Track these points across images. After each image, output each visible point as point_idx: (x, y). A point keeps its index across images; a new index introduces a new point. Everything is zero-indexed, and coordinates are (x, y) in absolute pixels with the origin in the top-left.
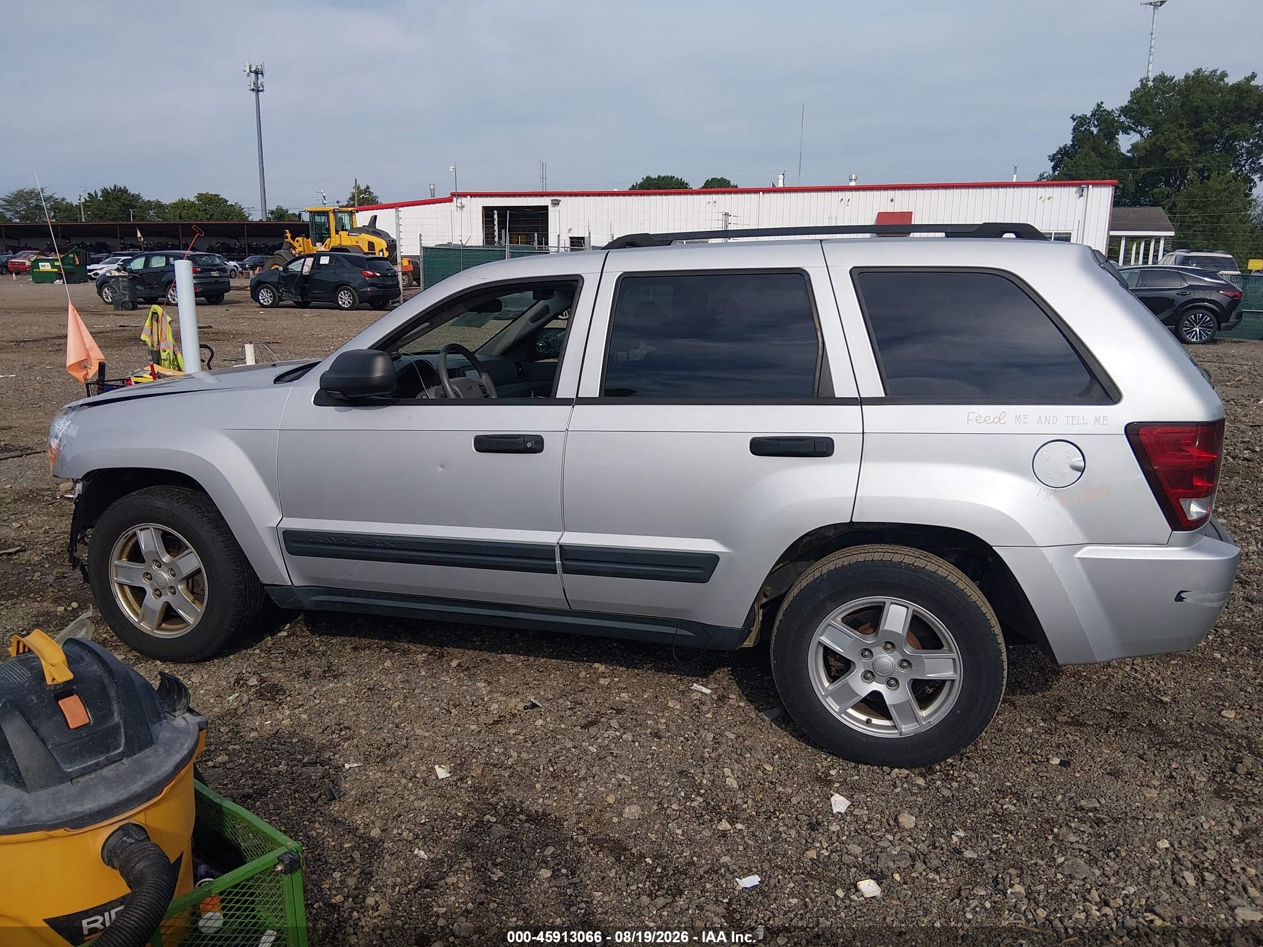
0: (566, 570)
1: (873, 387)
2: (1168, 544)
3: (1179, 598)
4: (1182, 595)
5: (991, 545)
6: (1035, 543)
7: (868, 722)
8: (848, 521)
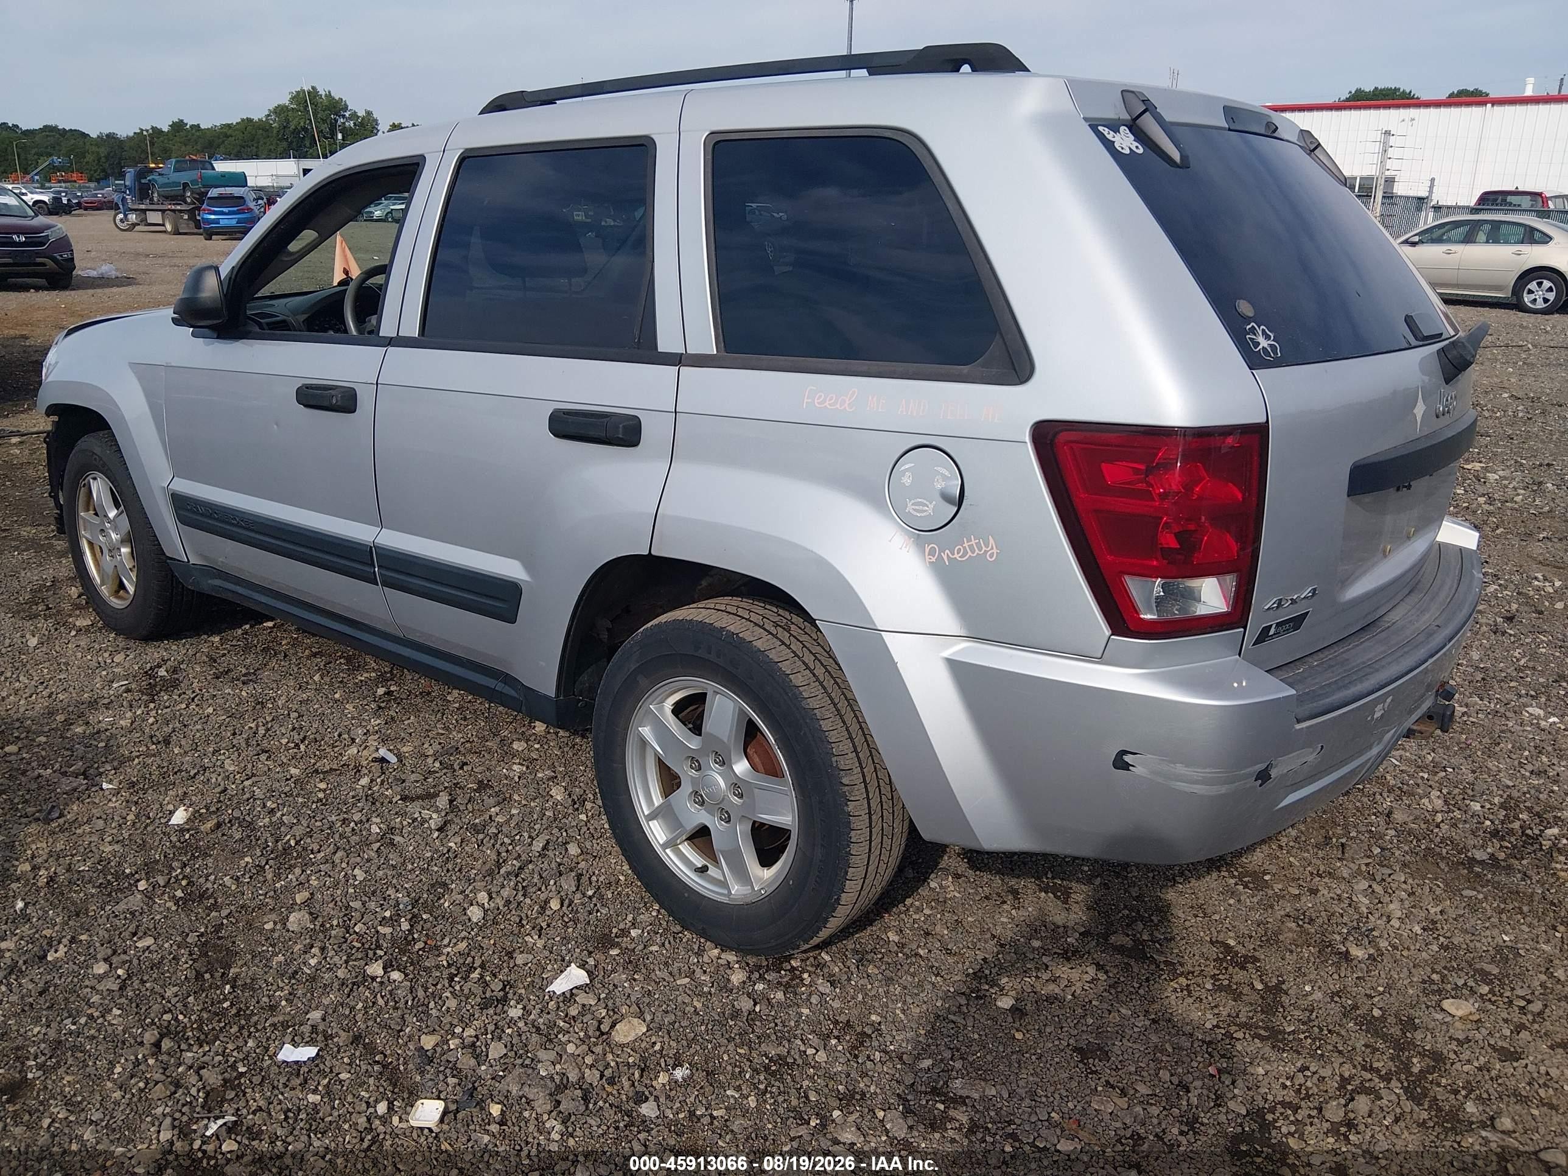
0: (385, 584)
1: (706, 340)
2: (1101, 660)
3: (1120, 763)
4: (1128, 758)
5: (814, 617)
6: (875, 625)
7: (703, 870)
8: (647, 553)
